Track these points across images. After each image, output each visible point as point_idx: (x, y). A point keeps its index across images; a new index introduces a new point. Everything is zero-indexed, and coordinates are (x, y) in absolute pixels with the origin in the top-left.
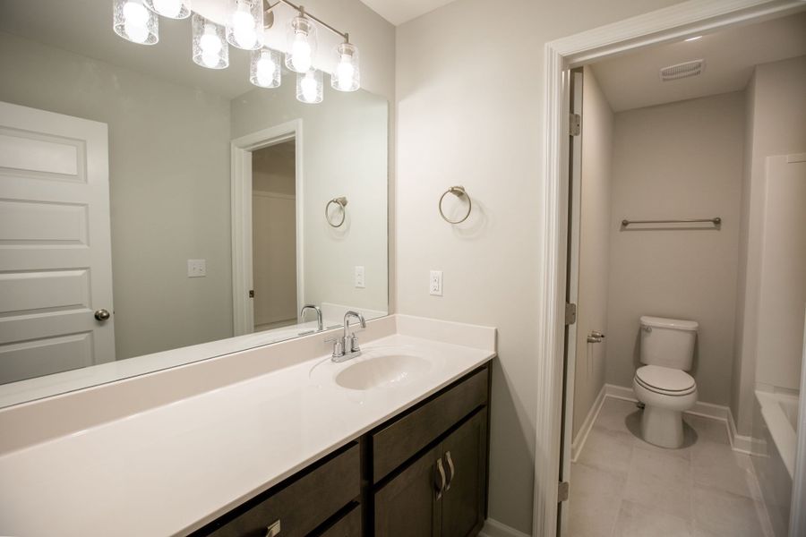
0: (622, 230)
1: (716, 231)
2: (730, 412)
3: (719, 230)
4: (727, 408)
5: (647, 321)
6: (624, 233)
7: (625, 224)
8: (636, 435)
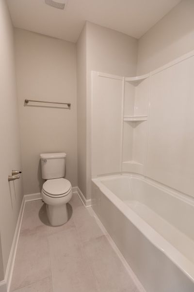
0: (25, 106)
1: (68, 110)
2: (79, 189)
3: (70, 109)
4: (77, 187)
5: (44, 156)
6: (26, 107)
7: (27, 102)
8: (47, 225)
